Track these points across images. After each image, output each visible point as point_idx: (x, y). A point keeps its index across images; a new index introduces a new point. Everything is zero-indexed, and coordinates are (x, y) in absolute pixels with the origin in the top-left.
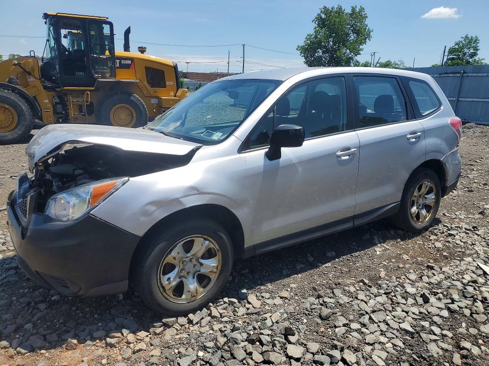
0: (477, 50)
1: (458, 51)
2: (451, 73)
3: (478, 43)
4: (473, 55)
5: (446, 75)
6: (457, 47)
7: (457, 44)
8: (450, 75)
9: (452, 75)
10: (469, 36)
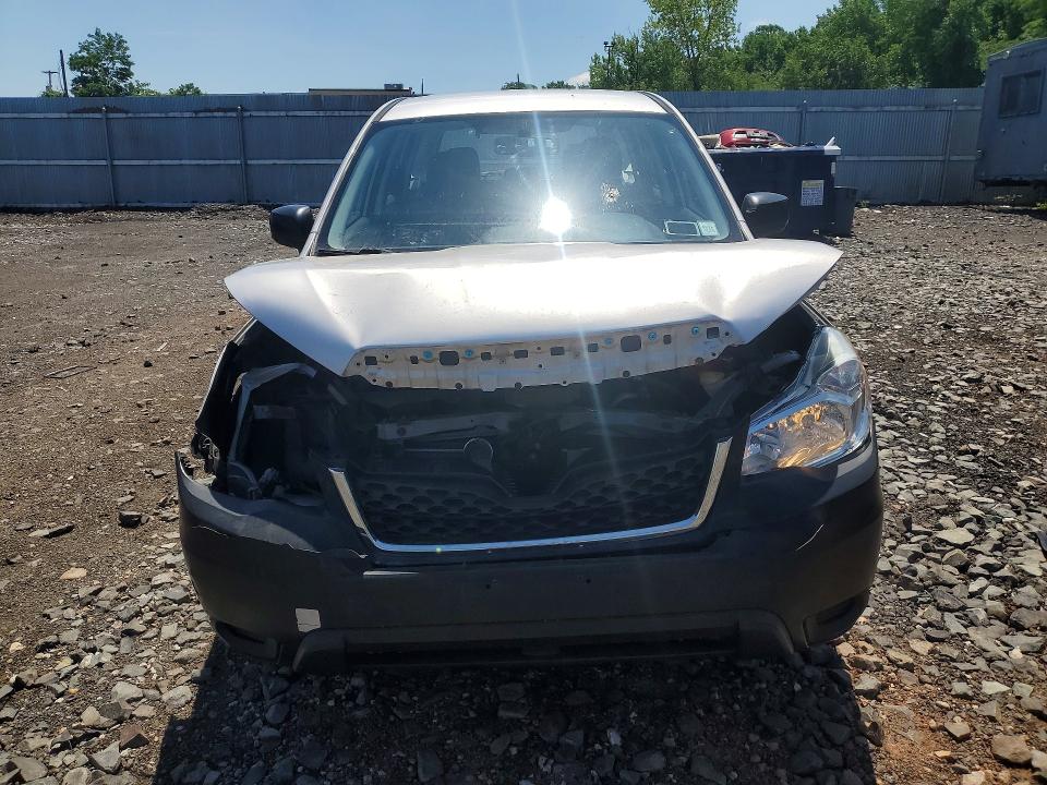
0: (130, 64)
1: (90, 62)
2: (218, 110)
3: (127, 49)
4: (125, 74)
5: (209, 114)
6: (85, 54)
7: (83, 48)
8: (216, 114)
9: (221, 114)
10: (104, 32)
